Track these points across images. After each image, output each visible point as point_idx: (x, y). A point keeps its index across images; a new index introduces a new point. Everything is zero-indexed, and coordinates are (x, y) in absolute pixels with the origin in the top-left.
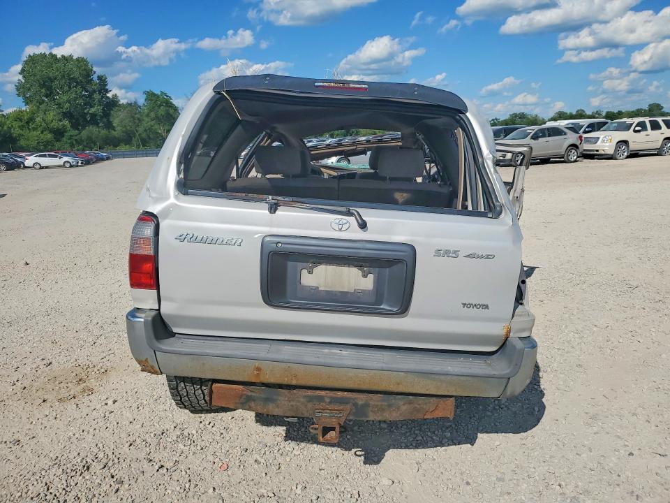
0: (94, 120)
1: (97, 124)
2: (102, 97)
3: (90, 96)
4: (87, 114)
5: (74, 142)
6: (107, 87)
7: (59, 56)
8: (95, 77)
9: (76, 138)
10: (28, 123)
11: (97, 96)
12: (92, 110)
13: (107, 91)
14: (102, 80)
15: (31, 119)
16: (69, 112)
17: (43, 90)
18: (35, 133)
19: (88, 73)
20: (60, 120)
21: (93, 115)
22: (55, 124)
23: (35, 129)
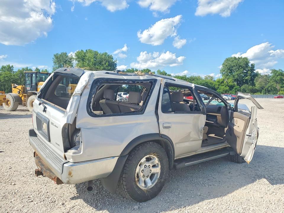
0: (247, 82)
1: (248, 84)
2: (252, 73)
3: (247, 73)
4: (244, 80)
5: (237, 91)
6: (254, 68)
7: (237, 57)
8: (250, 65)
9: (238, 89)
10: (221, 83)
11: (249, 72)
12: (246, 78)
13: (254, 70)
14: (253, 66)
15: (223, 82)
16: (237, 79)
17: (229, 71)
18: (223, 87)
19: (247, 63)
20: (233, 82)
21: (247, 80)
22: (231, 84)
23: (223, 85)
